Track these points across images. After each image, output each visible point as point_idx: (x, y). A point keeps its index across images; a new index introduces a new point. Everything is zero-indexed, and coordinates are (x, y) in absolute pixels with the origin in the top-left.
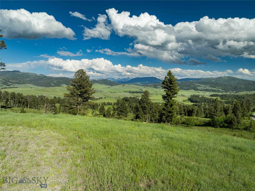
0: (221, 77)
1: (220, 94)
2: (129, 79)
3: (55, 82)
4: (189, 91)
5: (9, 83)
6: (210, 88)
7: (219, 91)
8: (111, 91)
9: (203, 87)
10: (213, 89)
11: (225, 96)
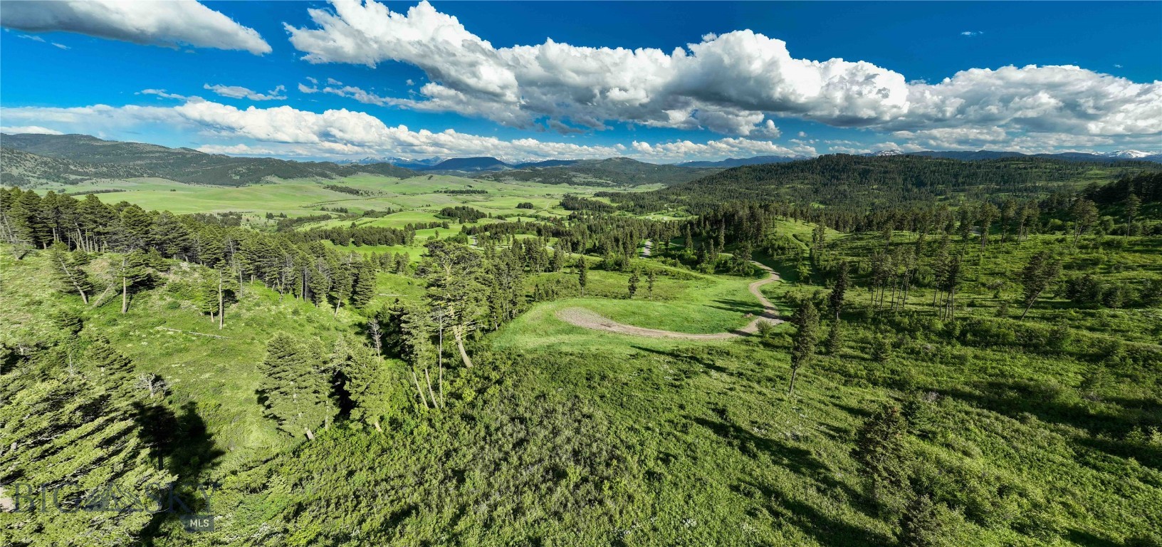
0: (610, 159)
1: (609, 190)
2: (439, 162)
3: (243, 169)
4: (558, 185)
5: (73, 177)
6: (594, 180)
7: (607, 186)
8: (404, 190)
9: (581, 177)
10: (599, 181)
11: (617, 195)
